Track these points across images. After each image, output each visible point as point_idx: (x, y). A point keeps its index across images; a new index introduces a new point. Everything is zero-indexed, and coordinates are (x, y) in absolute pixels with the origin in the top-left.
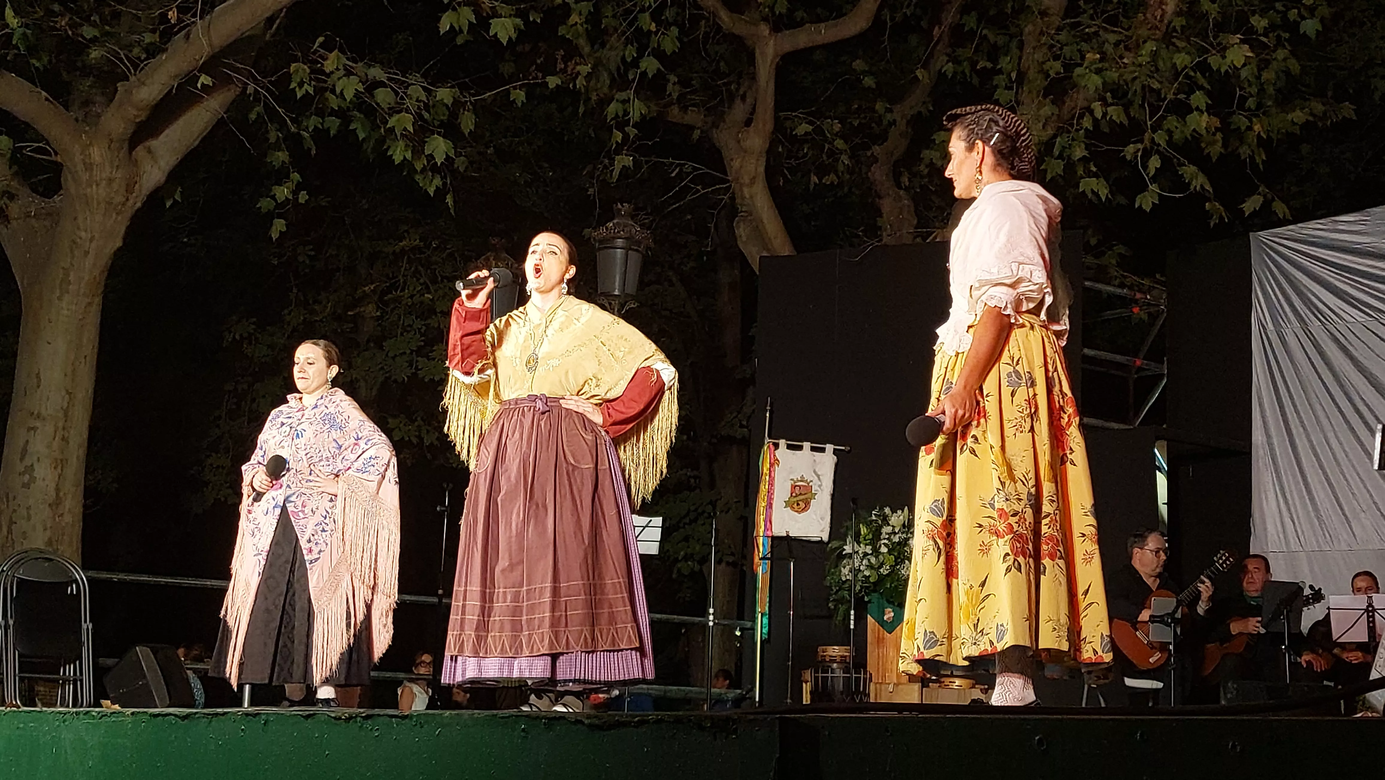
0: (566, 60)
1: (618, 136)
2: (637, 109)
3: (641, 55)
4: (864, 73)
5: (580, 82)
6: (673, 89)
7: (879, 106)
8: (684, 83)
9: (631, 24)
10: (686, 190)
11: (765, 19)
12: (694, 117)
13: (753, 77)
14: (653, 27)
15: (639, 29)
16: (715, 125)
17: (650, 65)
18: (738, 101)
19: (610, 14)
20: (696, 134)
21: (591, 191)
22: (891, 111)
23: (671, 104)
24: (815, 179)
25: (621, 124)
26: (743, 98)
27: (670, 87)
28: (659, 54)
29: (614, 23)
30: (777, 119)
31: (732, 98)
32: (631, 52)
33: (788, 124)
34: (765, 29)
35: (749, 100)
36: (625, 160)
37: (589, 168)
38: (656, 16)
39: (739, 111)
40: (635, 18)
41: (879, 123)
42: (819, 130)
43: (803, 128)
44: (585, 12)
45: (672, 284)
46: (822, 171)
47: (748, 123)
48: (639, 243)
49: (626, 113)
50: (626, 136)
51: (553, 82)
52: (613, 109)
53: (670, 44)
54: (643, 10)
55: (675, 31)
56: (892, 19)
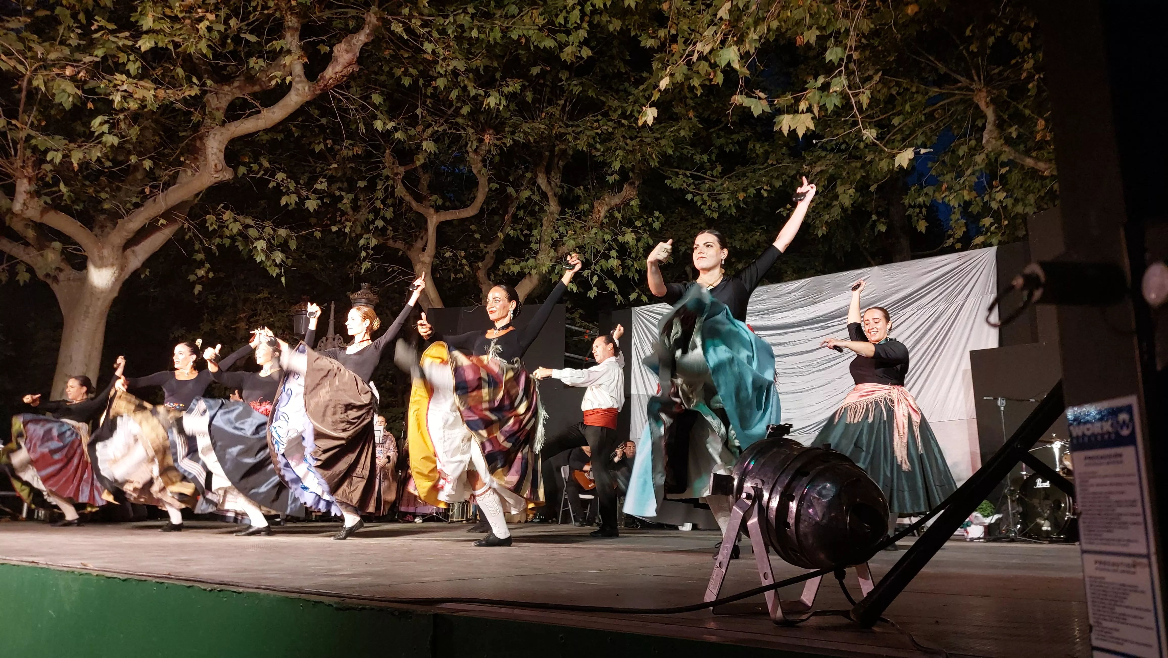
0: (341, 216)
1: (364, 254)
2: (374, 242)
3: (375, 219)
4: (475, 232)
5: (347, 230)
6: (390, 232)
7: (482, 245)
8: (395, 230)
9: (372, 204)
10: (395, 278)
11: (432, 206)
12: (399, 245)
13: (426, 230)
14: (382, 207)
15: (375, 207)
16: (409, 249)
17: (380, 223)
18: (419, 240)
19: (362, 199)
20: (400, 253)
21: (351, 275)
22: (486, 247)
23: (389, 239)
24: (453, 275)
25: (365, 248)
26: (422, 238)
27: (389, 231)
28: (384, 219)
29: (363, 203)
30: (436, 248)
31: (417, 237)
32: (371, 217)
33: (442, 251)
34: (432, 211)
35: (424, 238)
36: (366, 265)
37: (351, 265)
38: (383, 201)
39: (419, 244)
40: (374, 202)
41: (481, 252)
42: (455, 255)
43: (448, 254)
44: (350, 198)
45: (387, 315)
46: (456, 272)
47: (424, 250)
48: (372, 301)
49: (368, 244)
50: (368, 254)
51: (334, 229)
52: (362, 242)
53: (389, 214)
54: (377, 199)
55: (391, 209)
56: (488, 210)
